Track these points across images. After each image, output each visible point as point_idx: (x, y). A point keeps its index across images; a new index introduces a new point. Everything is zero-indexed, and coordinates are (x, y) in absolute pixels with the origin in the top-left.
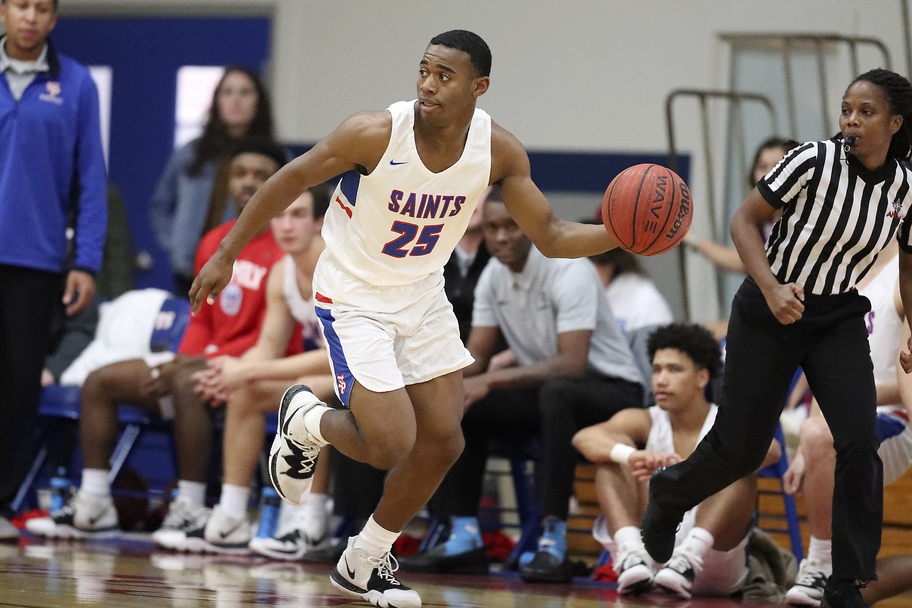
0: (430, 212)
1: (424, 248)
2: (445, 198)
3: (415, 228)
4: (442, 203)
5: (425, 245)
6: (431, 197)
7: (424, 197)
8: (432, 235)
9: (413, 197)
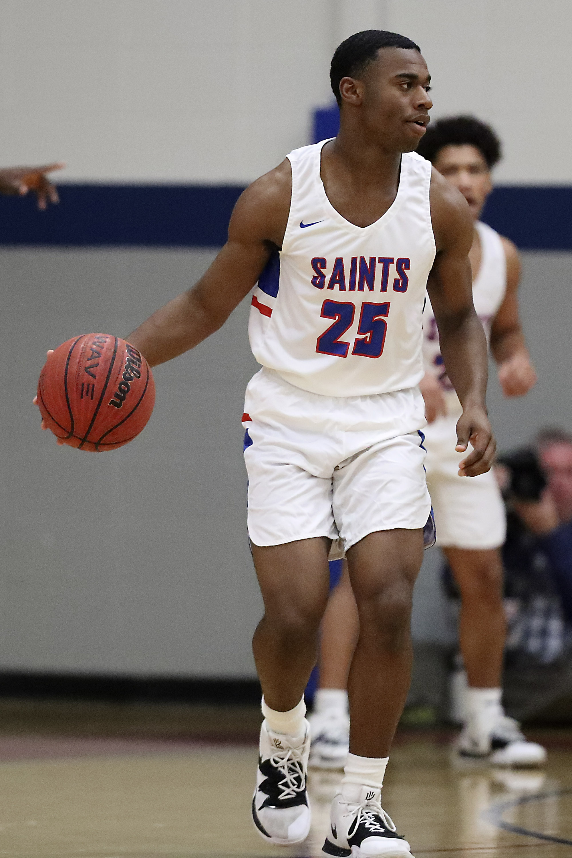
0: (365, 282)
1: (368, 341)
2: (381, 260)
3: (349, 307)
4: (379, 267)
5: (368, 334)
6: (362, 259)
7: (354, 260)
8: (375, 319)
9: (339, 262)
